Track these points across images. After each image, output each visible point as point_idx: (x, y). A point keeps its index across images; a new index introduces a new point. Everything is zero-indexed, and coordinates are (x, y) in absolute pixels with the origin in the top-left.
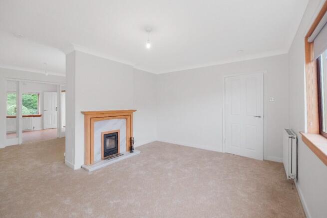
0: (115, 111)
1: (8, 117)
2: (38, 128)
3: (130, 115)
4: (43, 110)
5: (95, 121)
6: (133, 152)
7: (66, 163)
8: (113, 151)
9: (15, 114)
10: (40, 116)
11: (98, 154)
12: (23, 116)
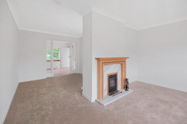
0: (114, 58)
1: (47, 61)
2: (59, 67)
3: (125, 61)
4: (61, 58)
5: (104, 65)
6: (128, 90)
7: (83, 94)
8: (114, 89)
9: (50, 60)
10: (59, 61)
11: (105, 90)
12: (54, 61)
